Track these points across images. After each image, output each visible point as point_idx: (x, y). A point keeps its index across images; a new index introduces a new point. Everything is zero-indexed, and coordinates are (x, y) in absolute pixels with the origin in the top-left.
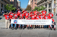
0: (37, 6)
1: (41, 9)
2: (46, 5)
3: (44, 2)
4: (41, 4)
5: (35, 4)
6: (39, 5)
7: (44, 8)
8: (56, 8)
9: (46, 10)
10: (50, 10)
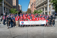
0: (36, 9)
1: (39, 12)
2: (43, 9)
3: (41, 6)
4: (39, 8)
5: (34, 7)
6: (37, 9)
7: (42, 11)
8: (51, 11)
9: (43, 13)
10: (46, 13)
